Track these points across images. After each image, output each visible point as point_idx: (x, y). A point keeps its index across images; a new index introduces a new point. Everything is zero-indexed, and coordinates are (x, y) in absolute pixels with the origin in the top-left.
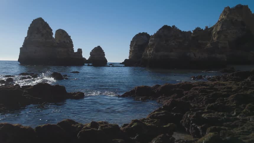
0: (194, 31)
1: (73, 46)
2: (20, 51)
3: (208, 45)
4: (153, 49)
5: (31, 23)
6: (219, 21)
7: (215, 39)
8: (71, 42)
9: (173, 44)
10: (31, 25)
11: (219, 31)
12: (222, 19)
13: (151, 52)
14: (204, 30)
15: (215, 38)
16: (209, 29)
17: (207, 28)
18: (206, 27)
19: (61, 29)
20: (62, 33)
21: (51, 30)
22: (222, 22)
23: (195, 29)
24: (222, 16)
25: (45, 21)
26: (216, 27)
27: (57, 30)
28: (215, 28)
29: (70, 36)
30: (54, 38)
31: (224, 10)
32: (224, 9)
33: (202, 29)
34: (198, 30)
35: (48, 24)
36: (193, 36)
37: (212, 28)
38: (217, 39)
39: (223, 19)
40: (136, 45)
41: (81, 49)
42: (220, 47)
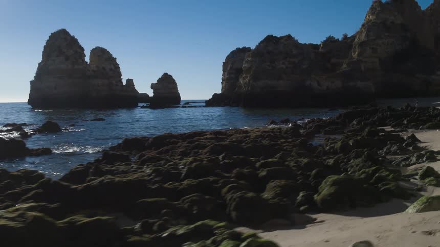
0: (325, 43)
1: (121, 74)
2: (31, 87)
3: (345, 66)
4: (249, 76)
5: (48, 38)
6: (363, 25)
7: (355, 55)
8: (117, 67)
9: (284, 66)
10: (48, 42)
11: (363, 42)
12: (369, 21)
13: (247, 80)
14: (340, 40)
15: (355, 53)
16: (349, 38)
17: (345, 37)
18: (343, 35)
19: (99, 47)
20: (101, 54)
21: (83, 50)
22: (368, 27)
23: (325, 39)
24: (369, 16)
25: (72, 35)
26: (360, 35)
27: (93, 49)
28: (358, 36)
29: (116, 59)
30: (87, 63)
31: (372, 6)
32: (371, 4)
33: (338, 39)
34: (330, 41)
35: (77, 40)
36: (322, 50)
37: (353, 37)
38: (358, 55)
39: (371, 20)
40: (231, 68)
41: (133, 80)
42: (363, 69)
